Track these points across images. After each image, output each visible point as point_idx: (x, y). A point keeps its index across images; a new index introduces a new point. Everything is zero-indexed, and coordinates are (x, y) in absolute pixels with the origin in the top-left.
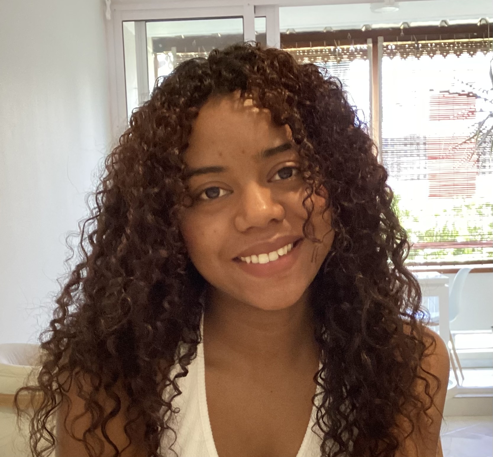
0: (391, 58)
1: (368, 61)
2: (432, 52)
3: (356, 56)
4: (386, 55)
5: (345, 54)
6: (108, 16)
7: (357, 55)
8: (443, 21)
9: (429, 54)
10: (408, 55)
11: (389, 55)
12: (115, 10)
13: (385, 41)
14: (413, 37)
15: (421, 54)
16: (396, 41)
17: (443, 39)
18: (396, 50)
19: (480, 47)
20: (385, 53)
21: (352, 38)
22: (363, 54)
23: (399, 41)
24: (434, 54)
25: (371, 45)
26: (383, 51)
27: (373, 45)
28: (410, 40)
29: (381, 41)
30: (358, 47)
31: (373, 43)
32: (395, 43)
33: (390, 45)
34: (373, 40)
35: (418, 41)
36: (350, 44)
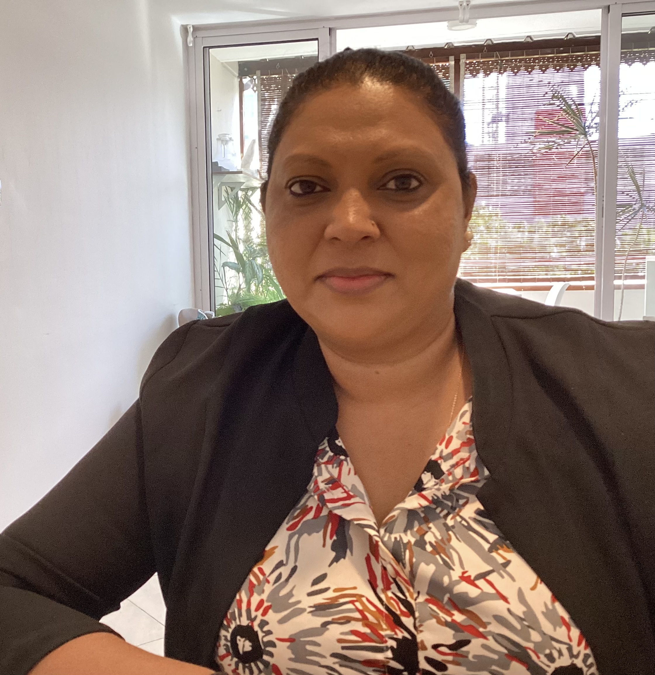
2: (516, 69)
4: (469, 72)
6: (190, 43)
9: (512, 70)
10: (491, 72)
11: (471, 72)
13: (467, 58)
15: (505, 71)
16: (479, 58)
17: (527, 55)
18: (479, 68)
20: (467, 70)
21: (434, 57)
22: (445, 72)
23: (482, 58)
24: (518, 70)
25: (453, 63)
26: (466, 68)
27: (455, 62)
28: (493, 57)
29: (463, 59)
30: (440, 64)
31: (455, 60)
32: (478, 60)
33: (473, 62)
34: (455, 57)
35: (501, 58)
36: (433, 62)
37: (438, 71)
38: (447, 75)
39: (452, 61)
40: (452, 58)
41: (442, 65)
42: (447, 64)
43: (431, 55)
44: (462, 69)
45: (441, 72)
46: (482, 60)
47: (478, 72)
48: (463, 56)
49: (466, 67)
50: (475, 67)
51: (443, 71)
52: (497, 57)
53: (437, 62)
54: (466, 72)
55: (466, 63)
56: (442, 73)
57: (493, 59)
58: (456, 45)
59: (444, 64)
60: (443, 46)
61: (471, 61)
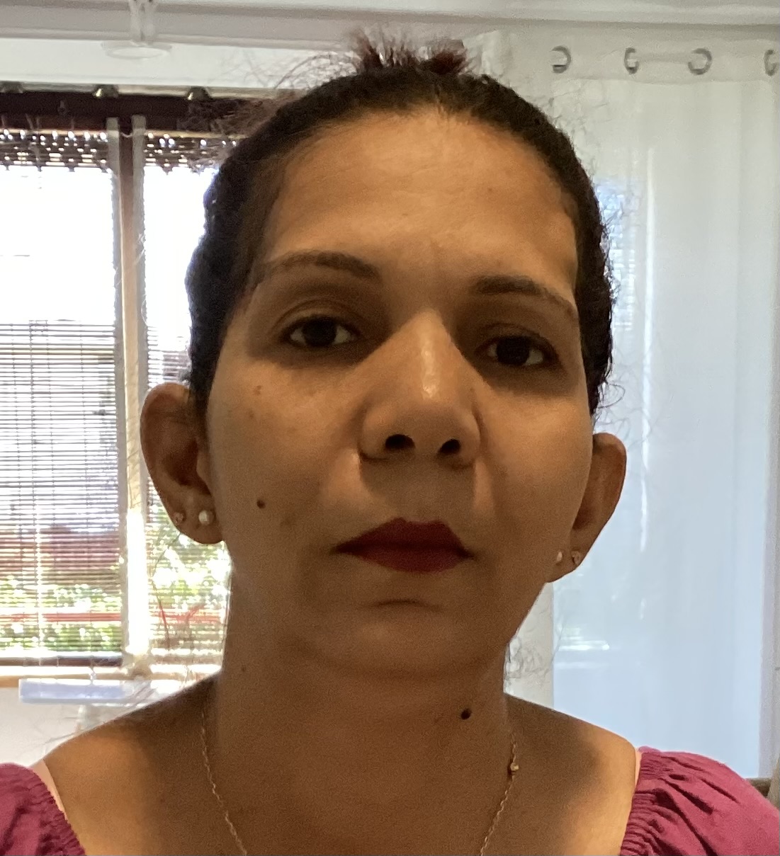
0: (167, 170)
1: (109, 170)
3: (82, 158)
4: (154, 160)
5: (55, 150)
7: (83, 156)
11: (160, 161)
13: (150, 126)
16: (175, 129)
18: (177, 152)
20: (151, 155)
22: (98, 154)
23: (184, 130)
25: (116, 133)
26: (146, 151)
27: (121, 134)
28: (210, 130)
29: (139, 127)
30: (87, 135)
31: (121, 129)
33: (163, 138)
34: (120, 122)
35: (228, 133)
36: (67, 127)
37: (80, 150)
38: (103, 161)
39: (113, 129)
40: (113, 122)
41: (92, 137)
42: (103, 136)
43: (63, 110)
44: (138, 150)
45: (91, 153)
46: (183, 135)
47: (174, 161)
48: (139, 121)
49: (148, 148)
50: (167, 149)
51: (94, 151)
52: (219, 131)
53: (78, 128)
54: (148, 160)
55: (147, 137)
56: (91, 156)
57: (208, 135)
58: (123, 91)
59: (95, 134)
60: (90, 91)
61: (158, 133)
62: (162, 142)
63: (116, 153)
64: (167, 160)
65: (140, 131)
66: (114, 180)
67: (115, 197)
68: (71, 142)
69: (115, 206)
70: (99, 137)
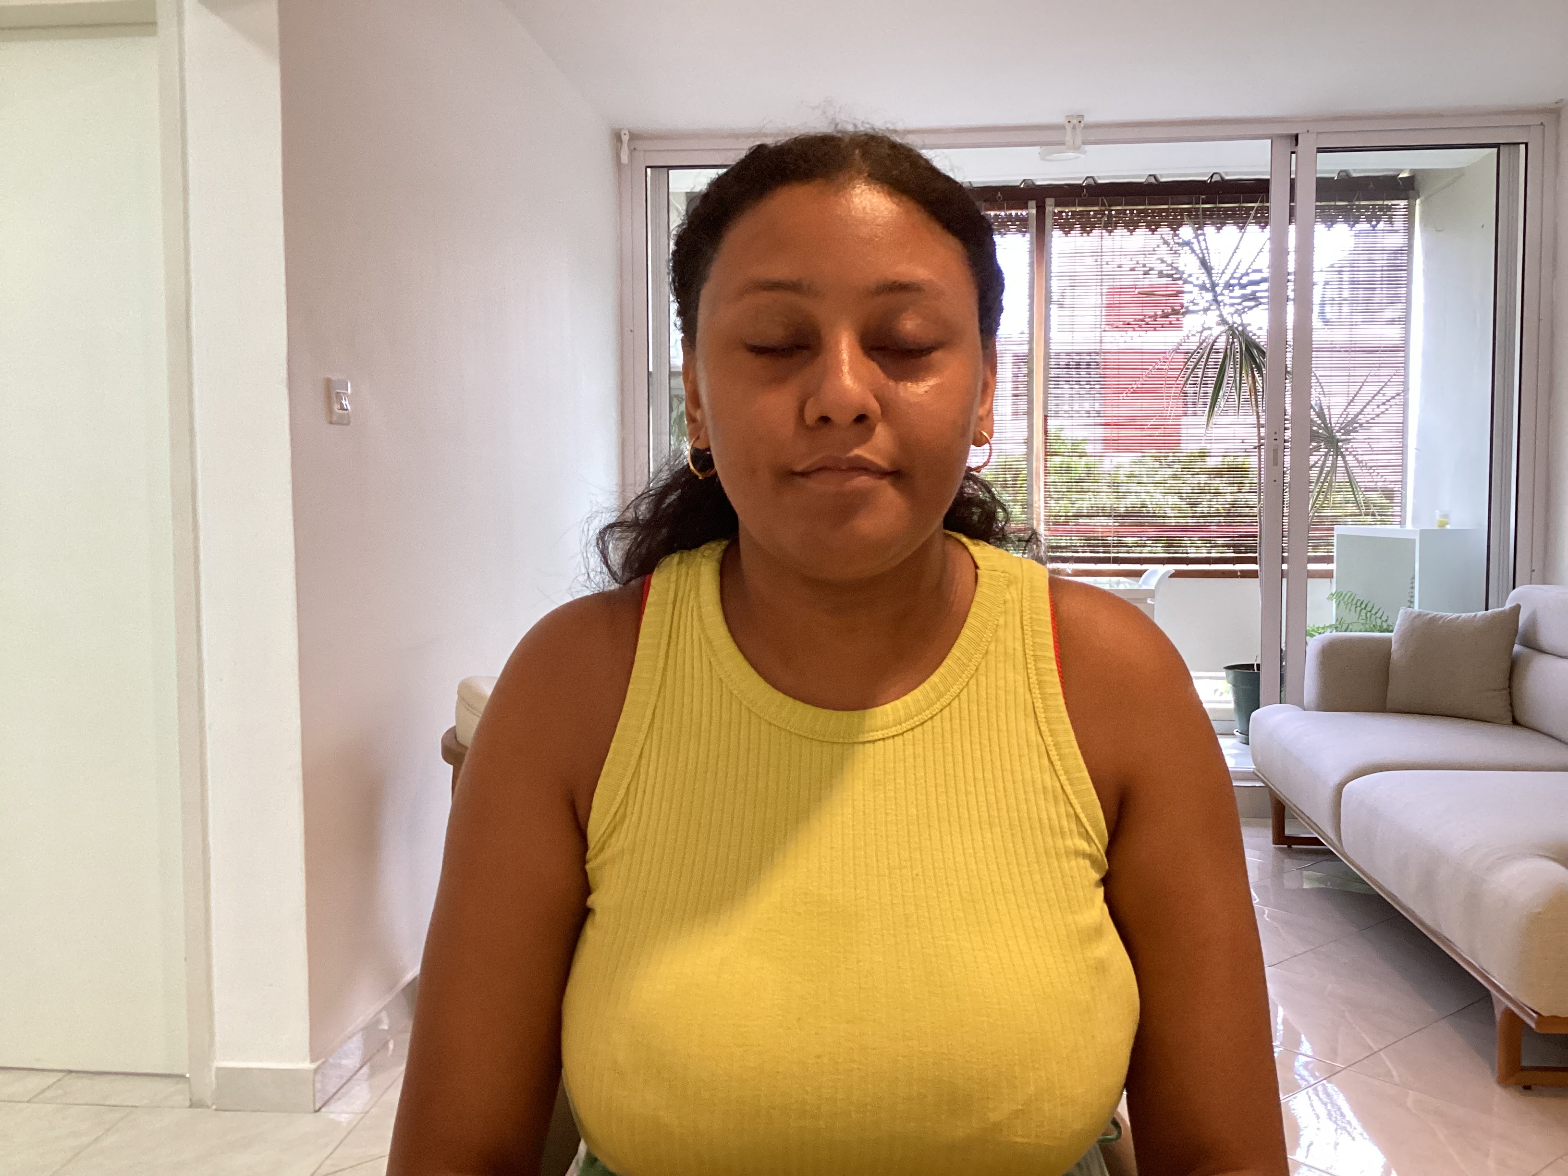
0: (1067, 233)
1: (1028, 235)
2: (1131, 225)
3: (1010, 229)
4: (1058, 227)
6: (625, 158)
7: (1011, 227)
8: (1150, 175)
9: (1126, 226)
10: (1093, 228)
11: (1062, 227)
12: (635, 149)
13: (1056, 205)
14: (1102, 199)
15: (1116, 227)
16: (1074, 205)
17: (1150, 204)
18: (1074, 221)
19: (1210, 217)
20: (1056, 224)
21: (1004, 199)
22: (1020, 225)
23: (1079, 205)
24: (1136, 227)
25: (1034, 211)
26: (1053, 221)
27: (1037, 212)
28: (1097, 205)
29: (1050, 206)
30: (1013, 213)
31: (1037, 207)
32: (1073, 209)
33: (1065, 212)
34: (1037, 203)
35: (1110, 206)
36: (1000, 209)
38: (1024, 230)
39: (1033, 208)
40: (1032, 204)
41: (1017, 214)
42: (1024, 213)
43: (1000, 198)
44: (1049, 221)
46: (1079, 209)
47: (1072, 228)
48: (1050, 201)
49: (1055, 219)
50: (1067, 219)
52: (1103, 204)
53: (1009, 208)
54: (1055, 227)
55: (1054, 213)
56: (1016, 227)
57: (1096, 208)
58: (1038, 183)
59: (1019, 212)
60: (1018, 184)
61: (1062, 209)
62: (1064, 214)
63: (1033, 223)
64: (1067, 227)
65: (1051, 208)
66: (1031, 244)
67: (1031, 252)
68: (1002, 218)
69: (1031, 257)
70: (1022, 214)
